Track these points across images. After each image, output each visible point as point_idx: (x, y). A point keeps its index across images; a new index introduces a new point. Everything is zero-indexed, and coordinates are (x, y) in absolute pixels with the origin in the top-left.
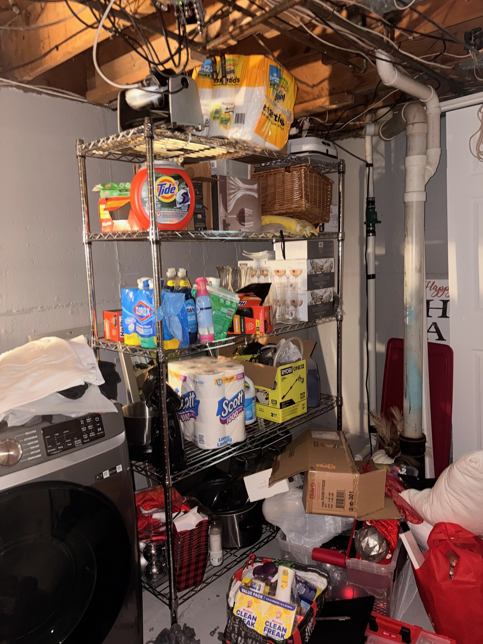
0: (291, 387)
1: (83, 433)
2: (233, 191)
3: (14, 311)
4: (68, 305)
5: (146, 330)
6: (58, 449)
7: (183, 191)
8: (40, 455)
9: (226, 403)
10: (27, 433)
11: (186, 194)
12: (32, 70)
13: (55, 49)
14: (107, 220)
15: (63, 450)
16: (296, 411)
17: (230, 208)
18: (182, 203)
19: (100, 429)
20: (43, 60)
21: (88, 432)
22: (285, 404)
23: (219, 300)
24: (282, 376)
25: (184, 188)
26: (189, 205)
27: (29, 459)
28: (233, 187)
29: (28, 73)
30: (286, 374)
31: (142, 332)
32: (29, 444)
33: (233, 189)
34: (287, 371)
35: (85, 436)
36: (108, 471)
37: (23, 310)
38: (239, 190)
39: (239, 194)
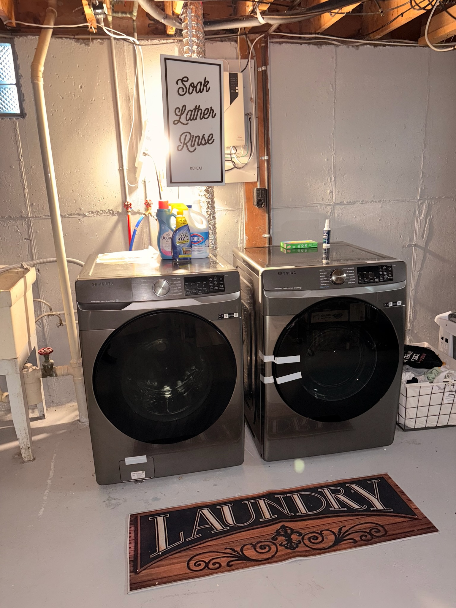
1: (380, 275)
4: (380, 201)
6: (364, 282)
8: (354, 282)
10: (349, 268)
12: (382, 31)
13: (401, 16)
15: (368, 283)
19: (391, 275)
20: (391, 24)
21: (383, 275)
27: (348, 283)
29: (379, 34)
32: (349, 274)
35: (381, 278)
36: (392, 303)
37: (350, 202)
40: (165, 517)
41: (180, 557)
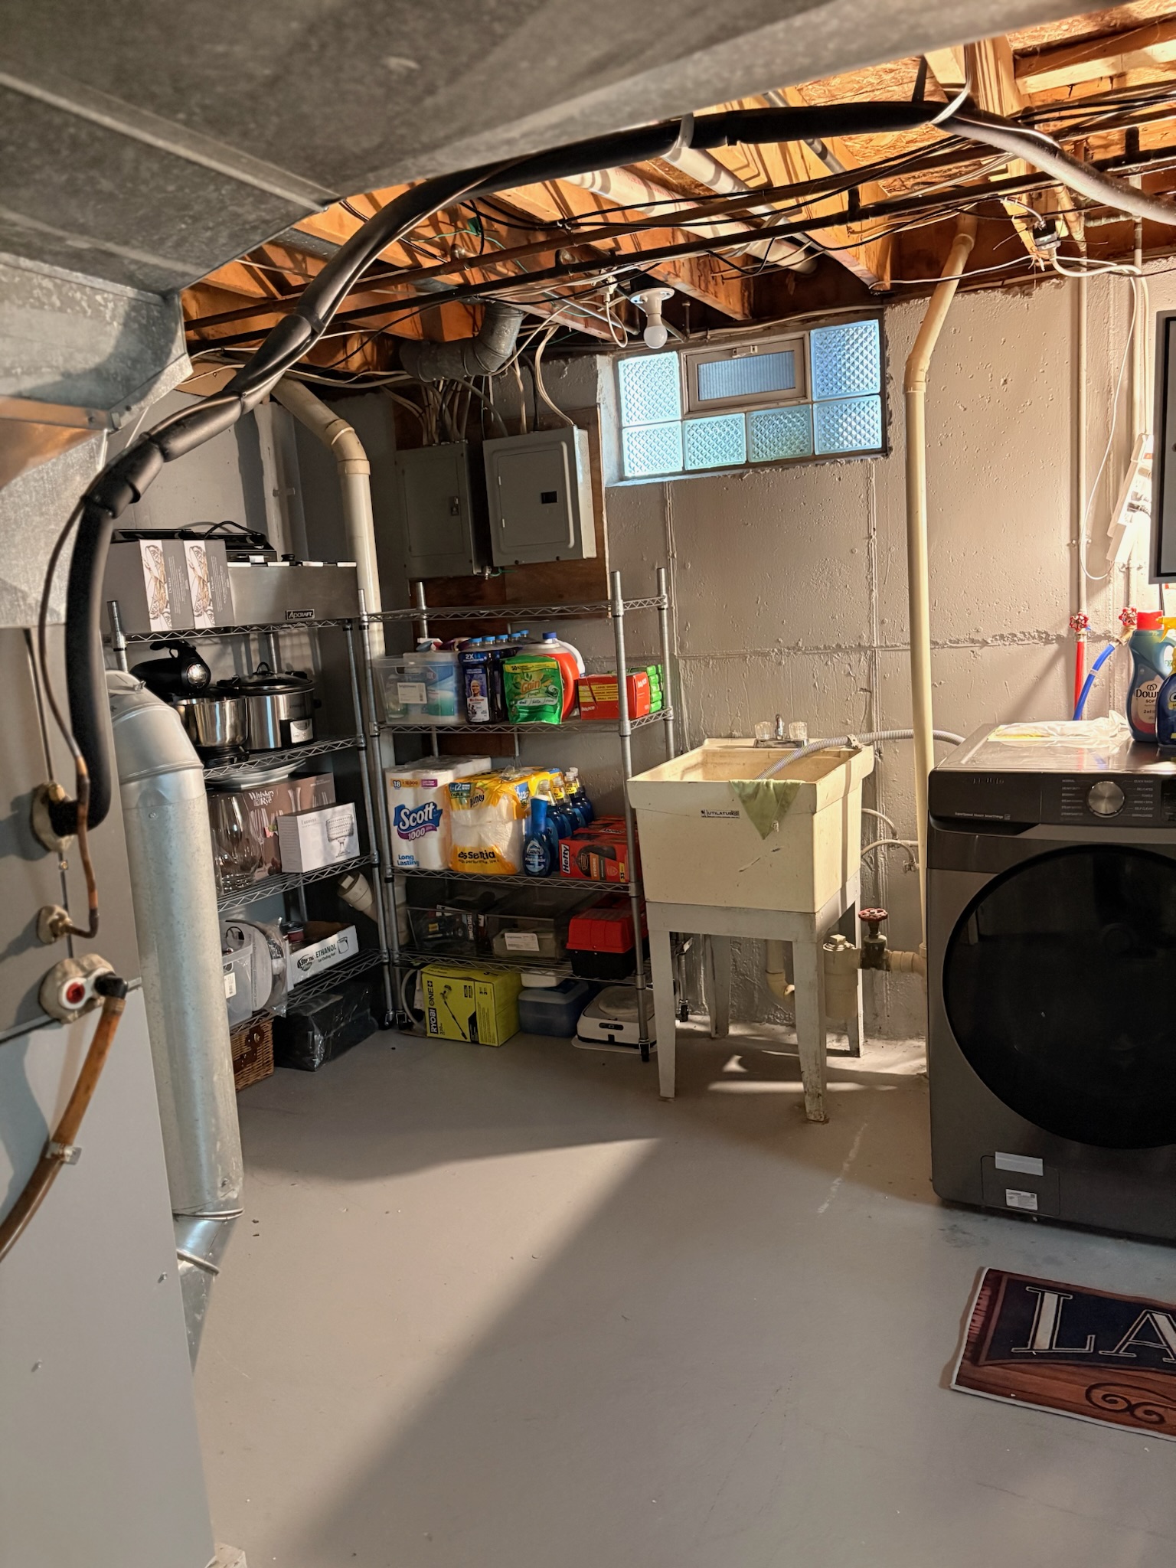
40: (1062, 1298)
41: (1073, 1373)
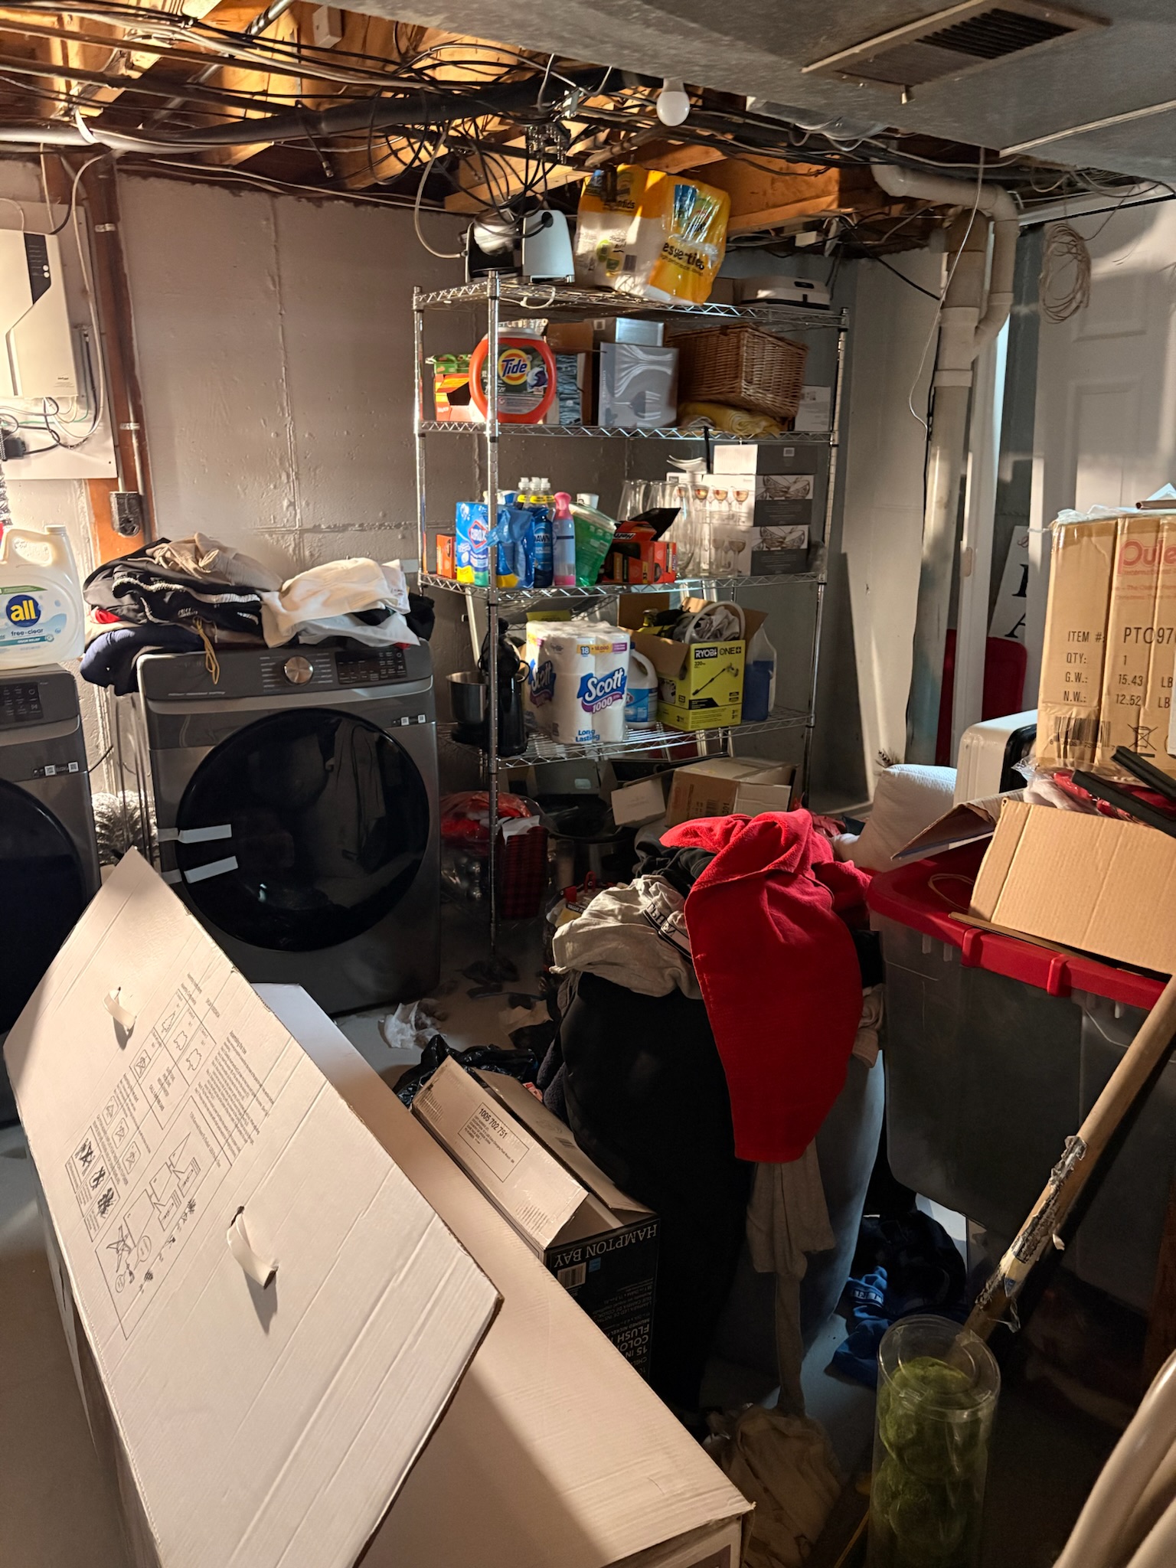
0: (713, 679)
1: (381, 668)
2: (626, 366)
3: (323, 526)
4: (398, 526)
5: (481, 561)
6: (350, 680)
7: (537, 370)
8: (331, 681)
9: (593, 682)
10: (321, 654)
11: (541, 373)
14: (443, 405)
15: (357, 681)
16: (719, 718)
17: (619, 392)
18: (536, 385)
19: (402, 668)
21: (387, 667)
22: (699, 703)
23: (589, 528)
24: (696, 658)
25: (538, 366)
26: (545, 389)
27: (319, 682)
28: (626, 359)
29: (359, 181)
30: (705, 657)
31: (475, 563)
32: (320, 666)
33: (626, 363)
34: (707, 653)
35: (384, 672)
36: (407, 718)
37: (335, 526)
38: (638, 363)
39: (637, 371)
